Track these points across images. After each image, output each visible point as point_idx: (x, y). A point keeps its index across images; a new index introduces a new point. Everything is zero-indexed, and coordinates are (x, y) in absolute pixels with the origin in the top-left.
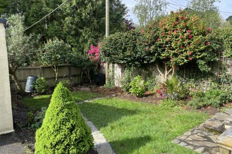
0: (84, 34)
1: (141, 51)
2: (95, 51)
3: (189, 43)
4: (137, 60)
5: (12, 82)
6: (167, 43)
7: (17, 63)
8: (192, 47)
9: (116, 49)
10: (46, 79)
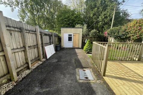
0: (105, 27)
1: (120, 34)
2: (106, 33)
3: (138, 32)
4: (118, 37)
5: (82, 40)
6: (129, 31)
7: (84, 36)
8: (140, 33)
9: (112, 33)
10: (90, 40)
